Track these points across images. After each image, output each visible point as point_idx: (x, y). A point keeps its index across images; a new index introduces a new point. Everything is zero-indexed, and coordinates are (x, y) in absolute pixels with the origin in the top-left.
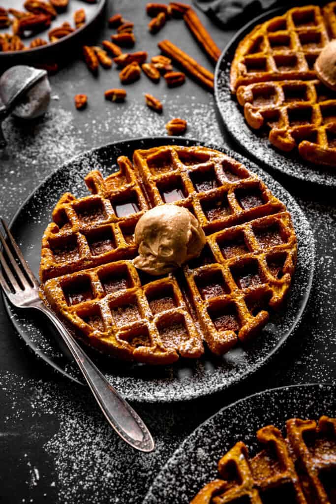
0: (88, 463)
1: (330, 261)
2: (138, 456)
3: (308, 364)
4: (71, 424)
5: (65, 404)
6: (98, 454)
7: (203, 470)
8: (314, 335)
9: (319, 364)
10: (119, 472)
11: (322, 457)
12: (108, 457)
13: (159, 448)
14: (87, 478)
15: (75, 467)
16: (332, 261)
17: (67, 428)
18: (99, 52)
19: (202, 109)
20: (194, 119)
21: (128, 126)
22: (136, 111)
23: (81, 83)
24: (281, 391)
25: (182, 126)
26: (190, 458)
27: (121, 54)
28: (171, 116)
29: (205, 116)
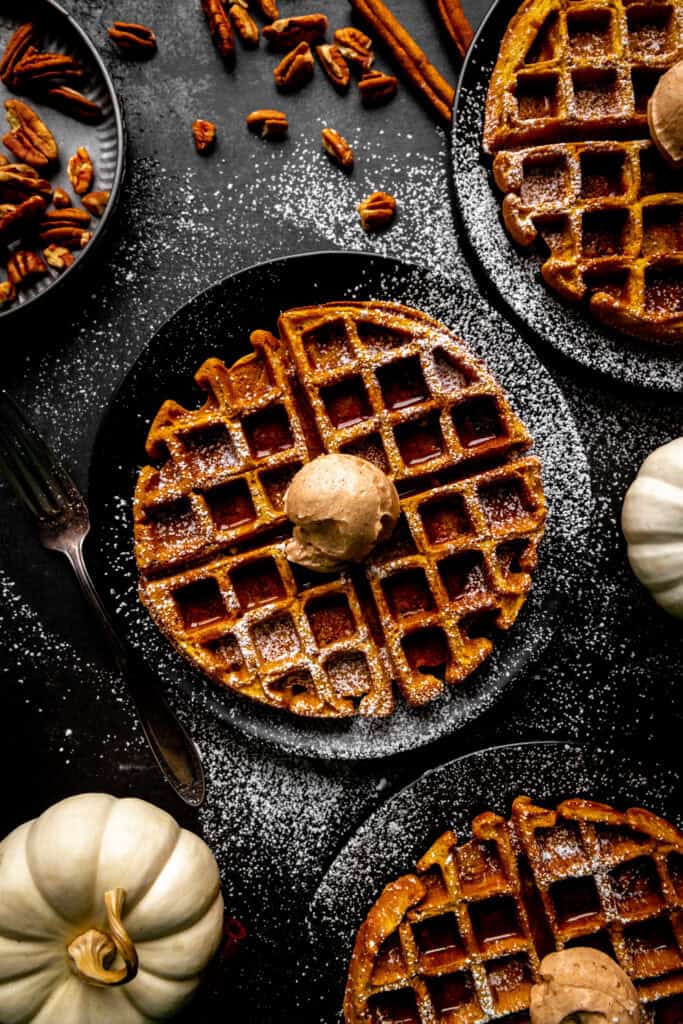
0: (242, 812)
1: (605, 506)
2: (307, 804)
3: (548, 681)
4: (217, 757)
5: (206, 727)
6: (254, 799)
7: (395, 845)
8: (564, 635)
9: (565, 680)
11: (556, 850)
12: (268, 805)
13: (337, 795)
14: (241, 832)
15: (224, 817)
16: (609, 507)
17: (211, 761)
18: (233, 4)
19: (424, 167)
20: (409, 190)
21: (292, 201)
22: (306, 164)
23: (201, 85)
24: (510, 751)
25: (389, 211)
26: (378, 835)
27: (276, 13)
28: (368, 181)
29: (428, 185)
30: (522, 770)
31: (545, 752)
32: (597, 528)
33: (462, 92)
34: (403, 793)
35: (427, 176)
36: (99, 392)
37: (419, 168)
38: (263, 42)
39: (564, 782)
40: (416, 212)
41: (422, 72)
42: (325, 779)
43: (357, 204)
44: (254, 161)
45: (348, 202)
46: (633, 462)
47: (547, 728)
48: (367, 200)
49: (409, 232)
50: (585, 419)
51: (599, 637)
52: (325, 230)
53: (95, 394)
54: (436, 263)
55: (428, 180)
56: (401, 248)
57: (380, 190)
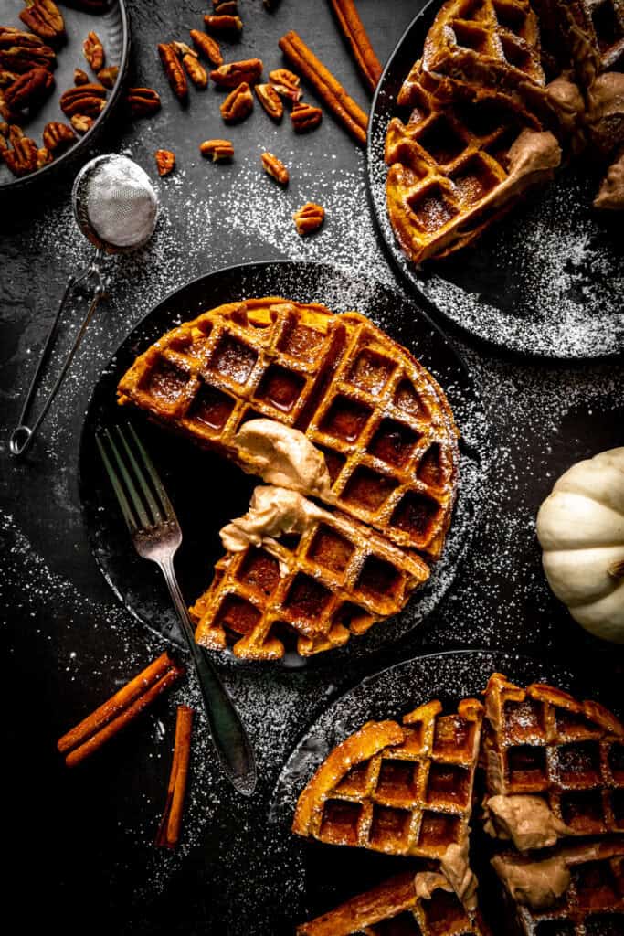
1: (506, 455)
2: (269, 708)
3: (463, 600)
9: (478, 599)
10: (250, 726)
13: (294, 699)
17: (190, 675)
18: (185, 54)
19: (347, 181)
20: (335, 200)
21: (239, 214)
22: (250, 183)
23: (162, 122)
24: (433, 659)
25: (319, 218)
26: (327, 732)
27: (221, 60)
28: (301, 195)
29: (350, 196)
30: (445, 674)
31: (462, 660)
32: (500, 473)
33: (375, 117)
34: (347, 697)
35: (350, 188)
36: (87, 376)
37: (343, 183)
38: (212, 84)
39: (479, 683)
40: (342, 219)
41: (341, 102)
42: (283, 687)
43: (293, 214)
44: (208, 182)
45: (285, 212)
46: (528, 417)
47: (464, 639)
48: (301, 210)
49: (336, 235)
50: (487, 384)
51: (504, 562)
52: (267, 236)
53: (84, 378)
54: (359, 259)
55: (350, 192)
56: (330, 248)
57: (311, 201)
